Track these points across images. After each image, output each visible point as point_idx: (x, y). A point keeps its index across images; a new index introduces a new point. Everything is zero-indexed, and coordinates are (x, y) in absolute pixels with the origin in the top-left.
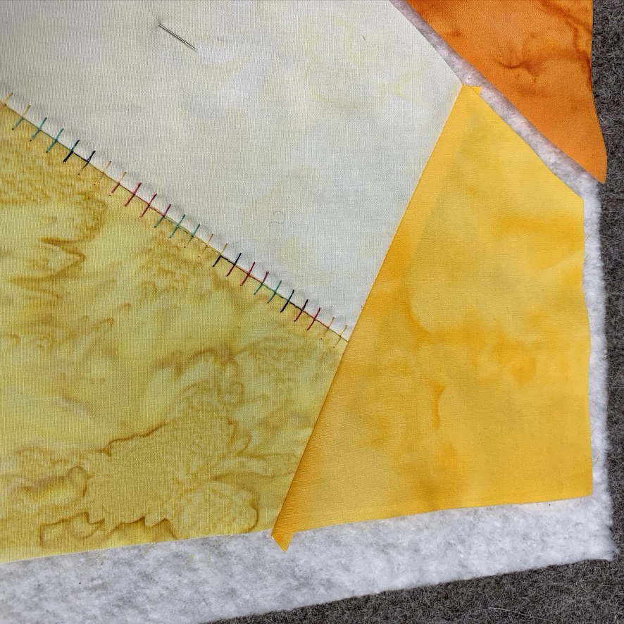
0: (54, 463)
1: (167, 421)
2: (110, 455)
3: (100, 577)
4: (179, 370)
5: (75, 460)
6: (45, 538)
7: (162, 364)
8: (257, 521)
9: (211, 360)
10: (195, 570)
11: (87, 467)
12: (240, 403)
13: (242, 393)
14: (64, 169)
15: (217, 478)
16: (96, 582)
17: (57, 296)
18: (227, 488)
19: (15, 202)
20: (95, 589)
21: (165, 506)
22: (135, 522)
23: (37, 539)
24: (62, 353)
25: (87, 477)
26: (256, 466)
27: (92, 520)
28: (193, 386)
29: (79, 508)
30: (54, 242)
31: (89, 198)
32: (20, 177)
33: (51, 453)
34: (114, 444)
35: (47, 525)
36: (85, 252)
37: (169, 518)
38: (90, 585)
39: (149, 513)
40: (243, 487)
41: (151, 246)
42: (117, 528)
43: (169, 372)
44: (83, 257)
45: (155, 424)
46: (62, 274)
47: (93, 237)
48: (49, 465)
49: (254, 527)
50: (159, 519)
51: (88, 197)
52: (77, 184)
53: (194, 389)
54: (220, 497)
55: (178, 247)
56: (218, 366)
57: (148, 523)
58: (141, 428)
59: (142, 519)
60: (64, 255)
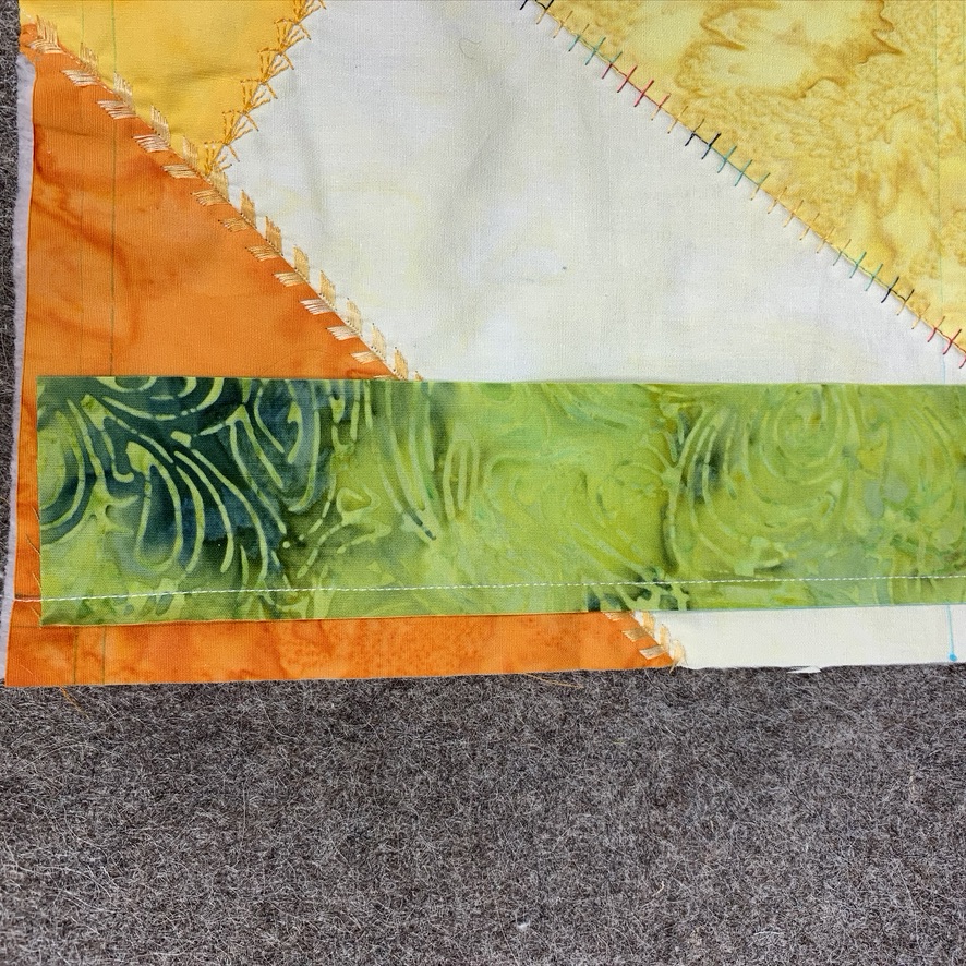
14: (721, 126)
19: (772, 93)
30: (732, 46)
31: (695, 91)
32: (766, 119)
36: (701, 30)
41: (627, 30)
44: (703, 25)
47: (692, 46)
51: (695, 93)
52: (705, 107)
55: (599, 25)
60: (723, 30)
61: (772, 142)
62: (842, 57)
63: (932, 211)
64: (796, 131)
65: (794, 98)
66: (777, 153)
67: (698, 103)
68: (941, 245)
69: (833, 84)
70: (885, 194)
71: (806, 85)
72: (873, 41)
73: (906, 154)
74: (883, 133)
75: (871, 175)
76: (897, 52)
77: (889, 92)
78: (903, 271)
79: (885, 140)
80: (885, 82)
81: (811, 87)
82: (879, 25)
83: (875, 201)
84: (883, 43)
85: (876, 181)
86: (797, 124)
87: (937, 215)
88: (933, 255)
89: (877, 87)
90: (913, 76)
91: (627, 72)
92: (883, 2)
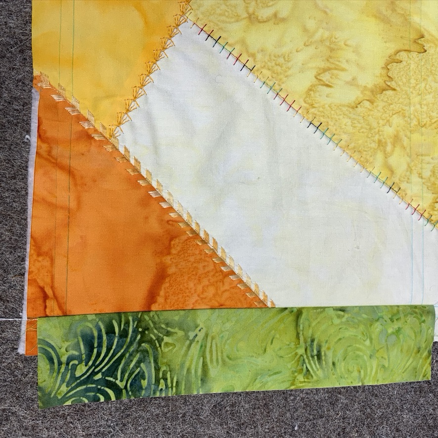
14: (322, 120)
17: (328, 60)
19: (344, 106)
28: (269, 6)
30: (328, 86)
31: (312, 105)
32: (341, 117)
36: (315, 79)
41: (285, 79)
43: (280, 16)
44: (316, 77)
46: (325, 70)
47: (311, 86)
52: (316, 112)
55: (273, 77)
56: (257, 14)
60: (324, 79)
61: (344, 127)
62: (372, 91)
63: (408, 156)
64: (353, 122)
65: (353, 108)
66: (345, 131)
67: (313, 110)
68: (411, 169)
69: (369, 102)
70: (389, 148)
71: (357, 102)
72: (384, 85)
73: (398, 132)
74: (389, 123)
75: (383, 140)
76: (394, 90)
77: (391, 106)
78: (396, 180)
79: (389, 126)
80: (390, 102)
81: (359, 104)
82: (387, 79)
83: (385, 151)
84: (389, 86)
85: (386, 143)
86: (354, 119)
87: (410, 157)
88: (408, 173)
89: (386, 104)
90: (401, 100)
91: (284, 97)
92: (389, 69)
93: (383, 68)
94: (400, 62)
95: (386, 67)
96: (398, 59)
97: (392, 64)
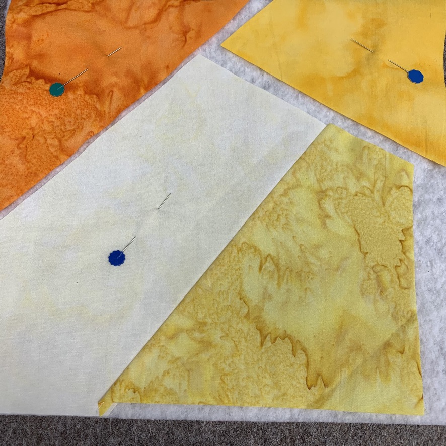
0: (369, 279)
1: (353, 225)
2: (368, 253)
3: (426, 262)
4: (328, 216)
5: (369, 269)
6: (406, 286)
7: (324, 224)
8: (407, 187)
9: (323, 201)
10: (426, 218)
11: (373, 264)
12: (347, 189)
13: (342, 188)
15: (384, 204)
16: (429, 264)
17: (287, 268)
18: (389, 199)
19: (241, 283)
20: (432, 265)
21: (395, 230)
22: (402, 244)
23: (406, 290)
24: (315, 269)
25: (378, 264)
26: (379, 185)
27: (399, 264)
28: (336, 211)
29: (393, 270)
30: (261, 267)
31: (241, 250)
32: (229, 280)
33: (364, 280)
34: (362, 250)
35: (400, 286)
36: (267, 254)
37: (401, 229)
38: (430, 267)
39: (398, 238)
40: (389, 192)
41: (265, 224)
42: (404, 253)
43: (328, 222)
44: (269, 255)
45: (353, 230)
46: (277, 265)
47: (259, 249)
48: (370, 281)
49: (410, 188)
50: (401, 233)
52: (234, 254)
53: (338, 211)
54: (393, 203)
56: (327, 198)
57: (403, 239)
58: (355, 237)
59: (401, 241)
60: (267, 263)
61: (219, 283)
62: (258, 317)
63: (189, 359)
64: (224, 293)
65: (239, 294)
66: (215, 284)
68: (174, 362)
69: (246, 312)
70: (197, 335)
71: (246, 300)
72: (266, 333)
73: (215, 346)
74: (225, 336)
75: (205, 329)
76: (262, 345)
77: (243, 340)
79: (222, 337)
80: (248, 338)
81: (245, 302)
82: (273, 337)
83: (194, 330)
84: (265, 338)
85: (203, 331)
86: (227, 294)
88: (169, 358)
89: (246, 334)
90: (251, 353)
92: (284, 339)
93: (285, 332)
94: (293, 355)
95: (286, 336)
96: (296, 351)
97: (291, 344)
